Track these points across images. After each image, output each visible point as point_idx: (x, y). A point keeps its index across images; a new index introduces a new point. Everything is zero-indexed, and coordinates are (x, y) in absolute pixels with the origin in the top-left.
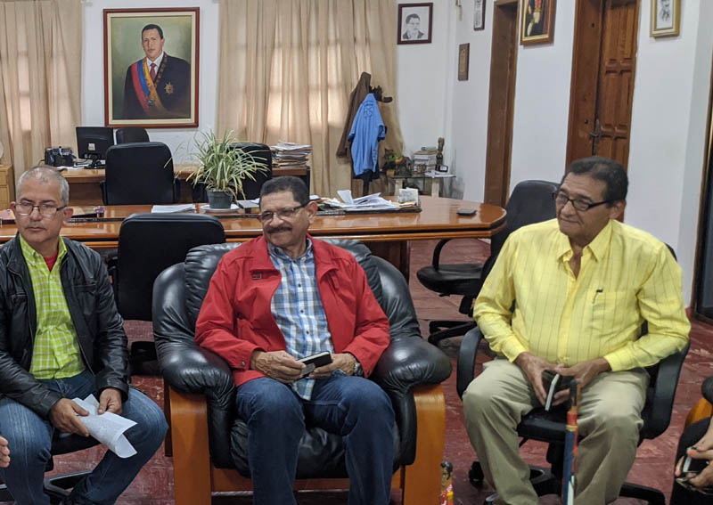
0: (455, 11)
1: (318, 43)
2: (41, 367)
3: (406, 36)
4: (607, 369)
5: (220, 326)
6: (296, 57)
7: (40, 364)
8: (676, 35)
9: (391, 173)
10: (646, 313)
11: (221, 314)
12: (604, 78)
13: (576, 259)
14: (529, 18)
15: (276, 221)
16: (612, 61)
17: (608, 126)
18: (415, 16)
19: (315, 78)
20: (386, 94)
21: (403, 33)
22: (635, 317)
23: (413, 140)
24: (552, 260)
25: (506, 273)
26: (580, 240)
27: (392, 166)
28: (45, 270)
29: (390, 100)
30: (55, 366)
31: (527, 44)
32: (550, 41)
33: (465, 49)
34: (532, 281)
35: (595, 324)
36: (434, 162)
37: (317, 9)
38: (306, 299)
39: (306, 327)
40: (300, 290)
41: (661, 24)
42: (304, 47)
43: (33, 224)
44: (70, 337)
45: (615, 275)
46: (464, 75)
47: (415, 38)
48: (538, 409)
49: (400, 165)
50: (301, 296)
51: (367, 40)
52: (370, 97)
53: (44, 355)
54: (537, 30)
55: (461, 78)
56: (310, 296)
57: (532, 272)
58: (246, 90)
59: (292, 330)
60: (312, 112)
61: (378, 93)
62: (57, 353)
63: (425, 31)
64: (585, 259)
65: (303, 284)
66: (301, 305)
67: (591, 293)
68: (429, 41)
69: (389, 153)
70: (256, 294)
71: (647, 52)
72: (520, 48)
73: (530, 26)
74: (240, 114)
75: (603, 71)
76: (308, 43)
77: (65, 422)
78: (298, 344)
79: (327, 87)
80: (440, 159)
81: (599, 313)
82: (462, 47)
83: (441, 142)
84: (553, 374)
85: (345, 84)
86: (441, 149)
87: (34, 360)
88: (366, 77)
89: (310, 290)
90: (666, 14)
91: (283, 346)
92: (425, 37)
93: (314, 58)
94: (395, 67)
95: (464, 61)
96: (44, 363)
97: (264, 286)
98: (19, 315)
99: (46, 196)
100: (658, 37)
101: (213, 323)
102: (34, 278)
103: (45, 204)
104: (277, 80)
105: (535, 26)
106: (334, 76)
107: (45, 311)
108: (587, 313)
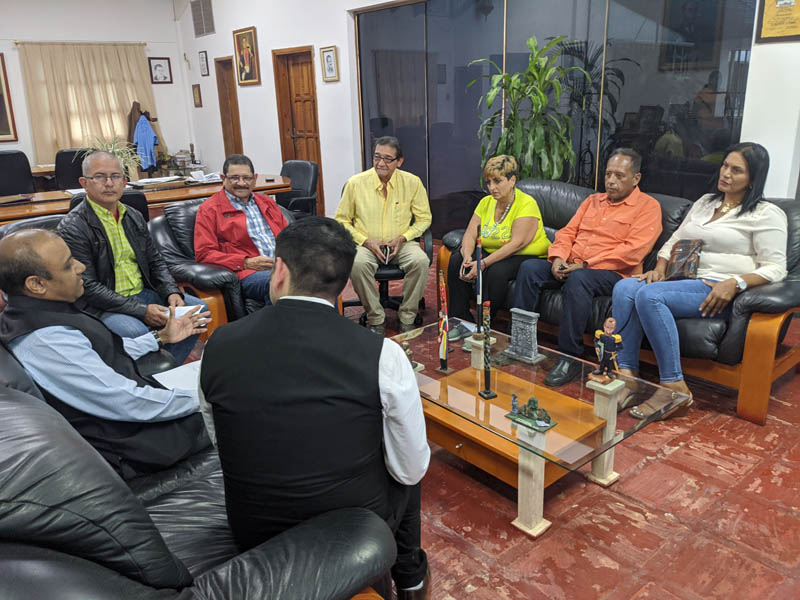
0: (185, 64)
1: (98, 81)
2: (121, 289)
3: (156, 78)
4: (405, 240)
5: (211, 249)
6: (85, 92)
7: (121, 287)
8: (338, 81)
9: (165, 167)
10: (414, 212)
11: (211, 242)
12: (295, 105)
13: (385, 189)
14: (242, 70)
15: (242, 183)
16: (298, 95)
17: (300, 131)
18: (160, 66)
19: (100, 105)
20: (152, 116)
21: (154, 76)
22: (411, 215)
23: (173, 146)
24: (372, 191)
25: (350, 200)
26: (385, 179)
27: (164, 162)
28: (114, 223)
29: (156, 120)
30: (131, 287)
31: (241, 85)
32: (259, 83)
33: (196, 88)
34: (365, 203)
35: (398, 219)
36: (190, 159)
37: (94, 57)
38: (259, 226)
39: (266, 241)
40: (255, 220)
41: (329, 75)
42: (89, 84)
43: (109, 190)
44: (134, 267)
45: (401, 193)
46: (199, 104)
47: (161, 80)
48: (381, 266)
49: (170, 161)
50: (256, 224)
51: (132, 81)
52: (143, 118)
53: (122, 281)
54: (248, 77)
55: (196, 106)
56: (261, 224)
57: (365, 198)
58: (51, 113)
59: (258, 243)
60: (103, 128)
61: (147, 114)
62: (131, 278)
63: (168, 76)
64: (388, 188)
65: (256, 217)
66: (257, 229)
67: (393, 205)
68: (171, 82)
69: (161, 154)
70: (234, 226)
71: (323, 91)
72: (238, 87)
73: (244, 74)
74: (49, 131)
75: (293, 101)
76: (92, 81)
77: (156, 319)
78: (265, 251)
79: (110, 112)
80: (193, 156)
81: (398, 214)
82: (194, 87)
83: (192, 146)
84: (386, 246)
85: (121, 110)
86: (192, 150)
87: (117, 285)
88: (136, 105)
89: (260, 220)
90: (331, 70)
91: (258, 254)
92: (168, 80)
93: (97, 91)
94: (153, 97)
95: (197, 95)
96: (123, 286)
97: (237, 220)
98: (103, 256)
99: (114, 170)
100: (327, 82)
101: (207, 248)
102: (107, 229)
103: (113, 176)
104: (73, 106)
105: (247, 74)
106: (113, 104)
107: (120, 251)
108: (393, 215)
